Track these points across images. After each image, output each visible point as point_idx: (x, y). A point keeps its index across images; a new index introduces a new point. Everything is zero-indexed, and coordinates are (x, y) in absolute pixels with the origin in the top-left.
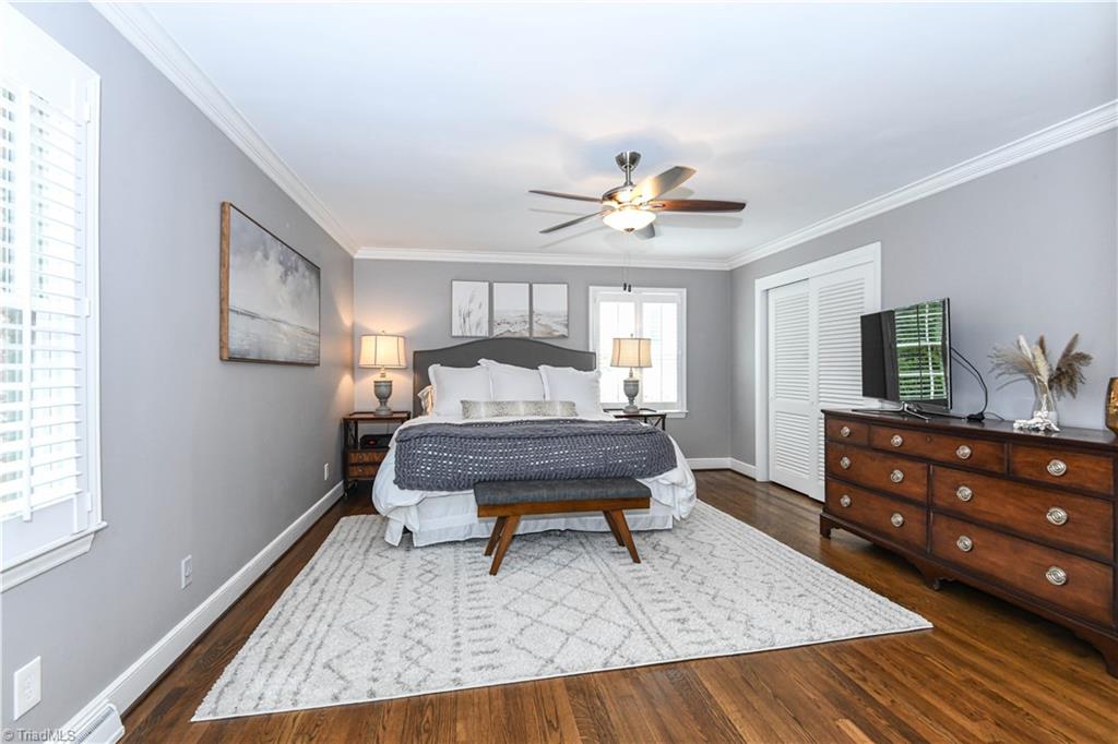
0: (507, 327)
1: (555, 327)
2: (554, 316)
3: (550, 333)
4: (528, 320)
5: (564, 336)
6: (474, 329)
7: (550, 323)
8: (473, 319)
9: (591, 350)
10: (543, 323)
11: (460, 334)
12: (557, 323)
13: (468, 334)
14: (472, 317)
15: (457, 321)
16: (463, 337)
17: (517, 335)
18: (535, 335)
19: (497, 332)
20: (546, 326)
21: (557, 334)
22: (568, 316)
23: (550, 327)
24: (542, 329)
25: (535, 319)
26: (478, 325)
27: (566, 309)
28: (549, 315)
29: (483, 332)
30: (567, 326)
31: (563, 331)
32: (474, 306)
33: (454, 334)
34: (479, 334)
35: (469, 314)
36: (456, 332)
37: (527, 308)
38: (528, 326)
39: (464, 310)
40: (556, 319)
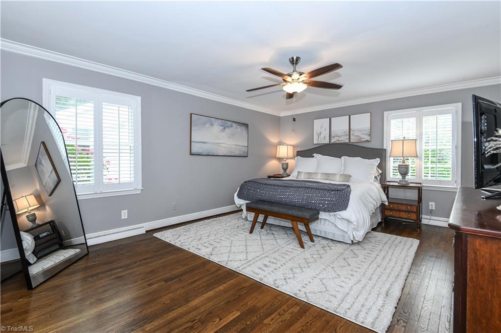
0: (337, 138)
1: (362, 136)
2: (361, 131)
3: (360, 140)
4: (348, 134)
5: (368, 141)
6: (322, 140)
7: (360, 135)
8: (322, 136)
9: (384, 148)
10: (356, 135)
11: (317, 143)
12: (364, 134)
13: (320, 143)
14: (321, 135)
15: (315, 137)
16: (318, 144)
17: (343, 142)
18: (352, 141)
19: (333, 141)
20: (357, 136)
21: (363, 140)
22: (371, 130)
23: (360, 137)
24: (356, 138)
25: (351, 133)
26: (325, 138)
27: (369, 126)
28: (359, 130)
29: (327, 142)
30: (370, 135)
31: (368, 138)
32: (323, 129)
33: (314, 143)
34: (325, 143)
35: (320, 133)
36: (315, 142)
37: (348, 129)
38: (348, 137)
39: (319, 132)
40: (363, 132)
